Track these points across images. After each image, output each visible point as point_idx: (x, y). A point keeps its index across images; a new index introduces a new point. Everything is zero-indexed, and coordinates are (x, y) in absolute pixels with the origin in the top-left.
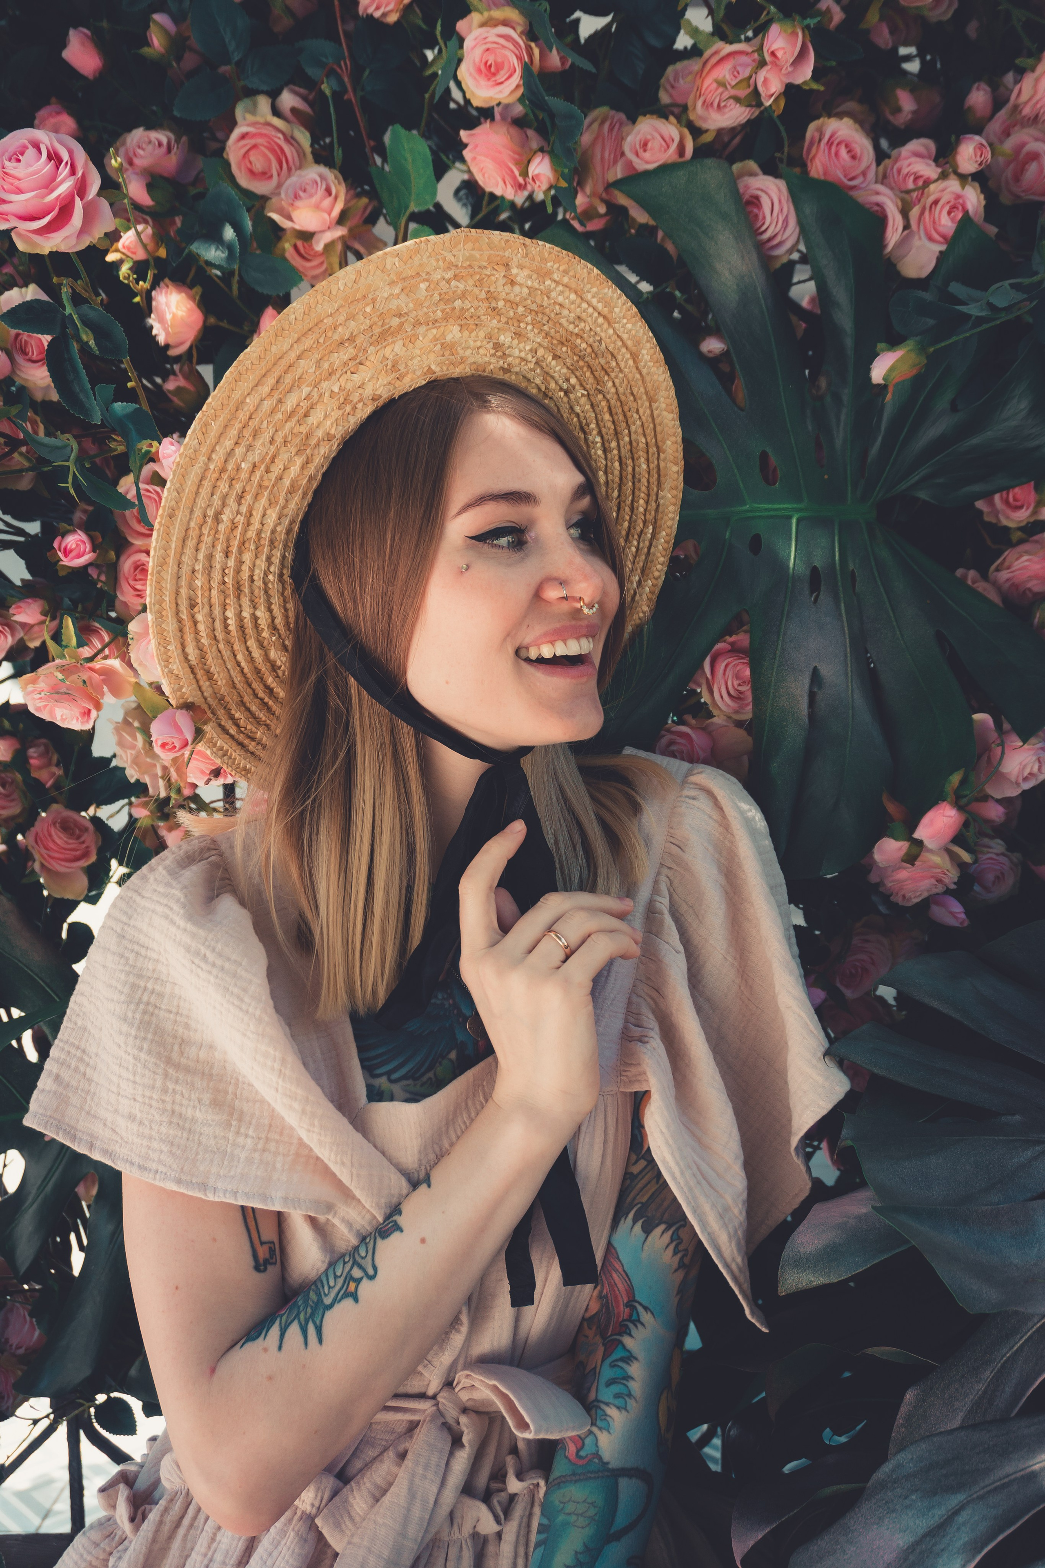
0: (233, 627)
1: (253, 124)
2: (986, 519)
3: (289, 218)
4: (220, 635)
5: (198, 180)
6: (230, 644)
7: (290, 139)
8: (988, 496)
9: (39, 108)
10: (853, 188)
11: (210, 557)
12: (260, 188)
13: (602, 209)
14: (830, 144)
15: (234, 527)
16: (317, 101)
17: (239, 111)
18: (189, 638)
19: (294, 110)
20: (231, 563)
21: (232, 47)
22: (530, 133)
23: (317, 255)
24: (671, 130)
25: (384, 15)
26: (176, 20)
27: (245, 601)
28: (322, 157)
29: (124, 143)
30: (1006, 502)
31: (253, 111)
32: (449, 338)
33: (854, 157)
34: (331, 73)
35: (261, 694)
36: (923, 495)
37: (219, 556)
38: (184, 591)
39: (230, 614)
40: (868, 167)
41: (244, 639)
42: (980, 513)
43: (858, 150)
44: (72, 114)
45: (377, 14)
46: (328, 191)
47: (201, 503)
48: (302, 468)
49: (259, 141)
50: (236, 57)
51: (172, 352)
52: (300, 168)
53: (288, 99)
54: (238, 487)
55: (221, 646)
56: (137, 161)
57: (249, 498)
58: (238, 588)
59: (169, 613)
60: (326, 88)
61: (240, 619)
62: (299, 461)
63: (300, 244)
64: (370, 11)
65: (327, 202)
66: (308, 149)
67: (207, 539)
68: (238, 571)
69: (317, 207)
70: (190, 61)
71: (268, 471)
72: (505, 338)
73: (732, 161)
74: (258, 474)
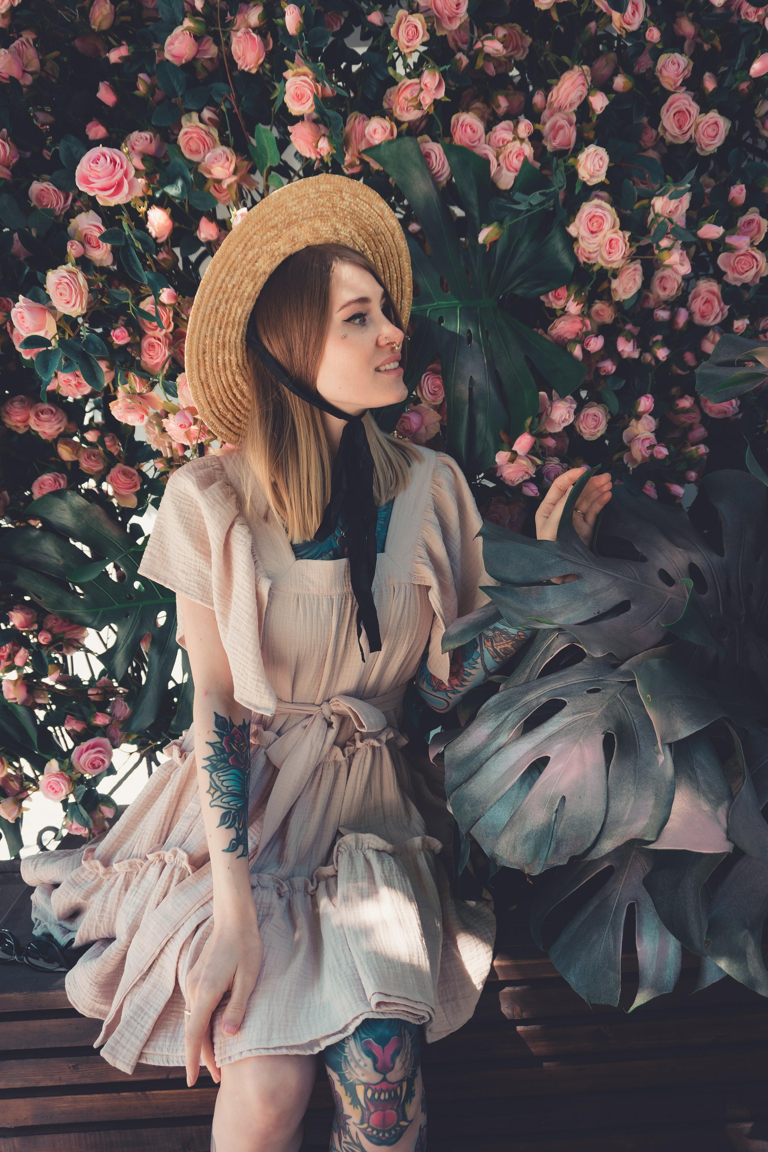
0: (220, 364)
1: (190, 127)
2: (546, 305)
3: (210, 173)
4: (215, 368)
5: (166, 156)
6: (219, 372)
7: (208, 134)
8: (546, 293)
9: (87, 123)
10: (474, 147)
11: (213, 330)
12: (195, 158)
13: (358, 163)
14: (462, 126)
15: (224, 316)
16: (220, 114)
17: (183, 120)
18: (202, 368)
19: (210, 119)
20: (222, 332)
21: (178, 89)
22: (321, 126)
23: (224, 190)
24: (386, 123)
25: (250, 69)
26: (150, 75)
27: (227, 352)
28: (224, 142)
29: (129, 139)
30: (555, 297)
31: (190, 120)
32: (316, 225)
33: (474, 132)
34: (226, 100)
35: (231, 397)
36: (519, 292)
37: (217, 329)
38: (201, 346)
39: (220, 358)
40: (481, 136)
41: (225, 369)
42: (543, 302)
43: (475, 128)
44: (103, 125)
45: (246, 69)
46: (227, 159)
47: (210, 304)
48: (253, 287)
49: (194, 135)
50: (180, 93)
51: (159, 241)
52: (214, 147)
53: (207, 114)
54: (226, 296)
55: (215, 373)
56: (136, 148)
57: (230, 302)
58: (224, 345)
59: (194, 356)
60: (223, 108)
61: (224, 360)
62: (252, 284)
63: (216, 185)
64: (243, 68)
65: (227, 164)
66: (217, 138)
67: (212, 321)
68: (224, 337)
69: (222, 167)
70: (159, 95)
71: (239, 289)
72: (339, 226)
73: (417, 136)
74: (235, 290)
